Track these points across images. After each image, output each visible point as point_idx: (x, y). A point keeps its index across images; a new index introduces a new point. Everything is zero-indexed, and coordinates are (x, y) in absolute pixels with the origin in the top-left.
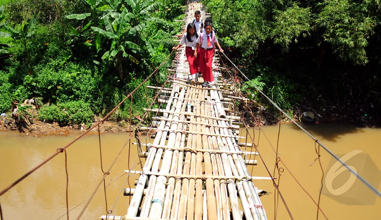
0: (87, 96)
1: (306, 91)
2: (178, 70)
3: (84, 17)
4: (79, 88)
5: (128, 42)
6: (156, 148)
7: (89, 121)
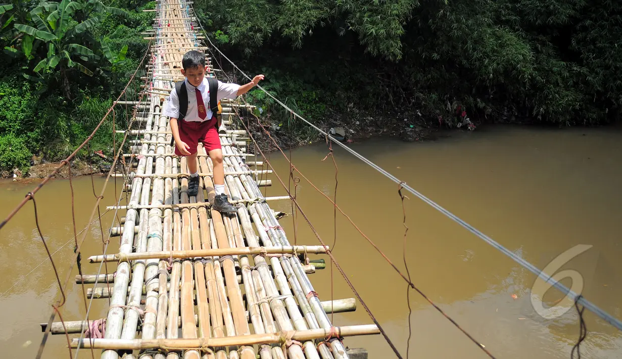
0: (18, 127)
1: (332, 100)
2: (155, 77)
3: (2, 11)
4: (5, 116)
5: (74, 45)
6: (141, 177)
7: (25, 165)
